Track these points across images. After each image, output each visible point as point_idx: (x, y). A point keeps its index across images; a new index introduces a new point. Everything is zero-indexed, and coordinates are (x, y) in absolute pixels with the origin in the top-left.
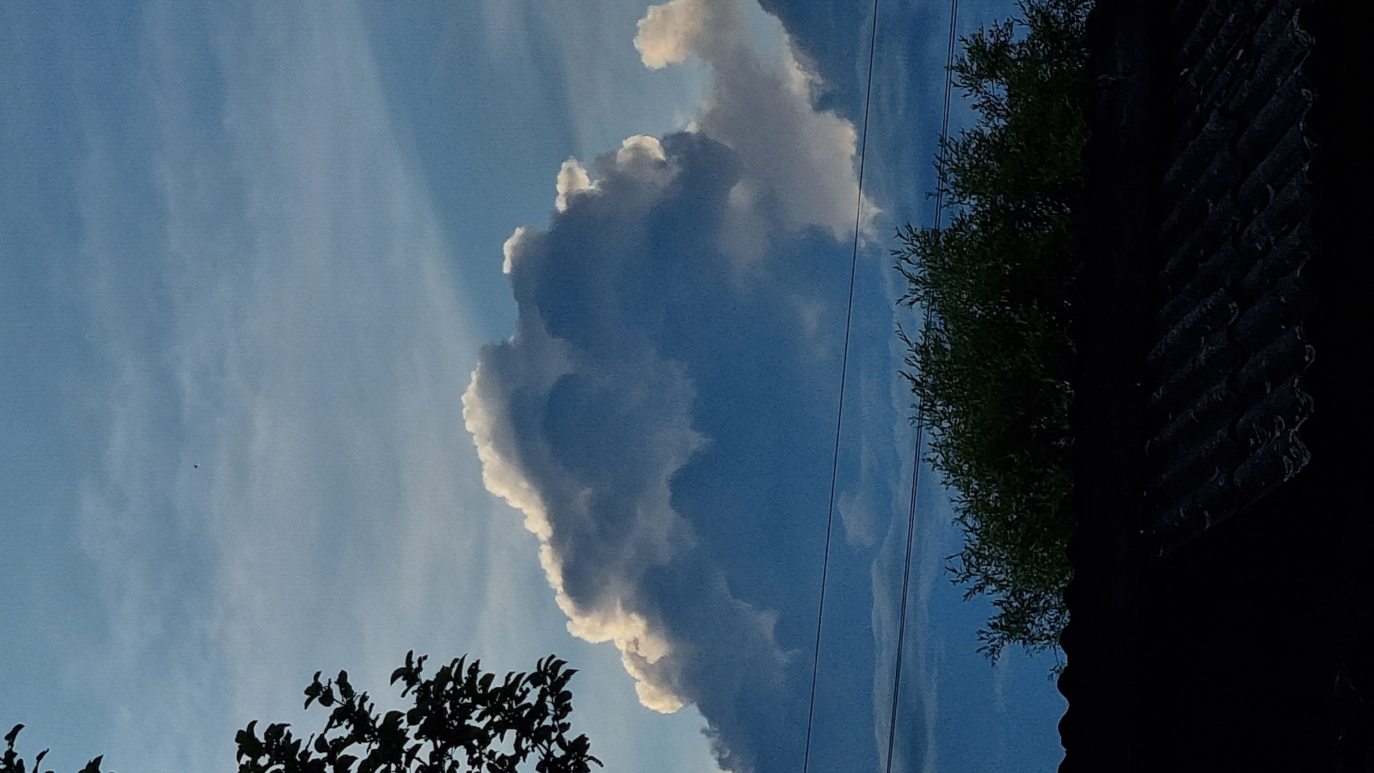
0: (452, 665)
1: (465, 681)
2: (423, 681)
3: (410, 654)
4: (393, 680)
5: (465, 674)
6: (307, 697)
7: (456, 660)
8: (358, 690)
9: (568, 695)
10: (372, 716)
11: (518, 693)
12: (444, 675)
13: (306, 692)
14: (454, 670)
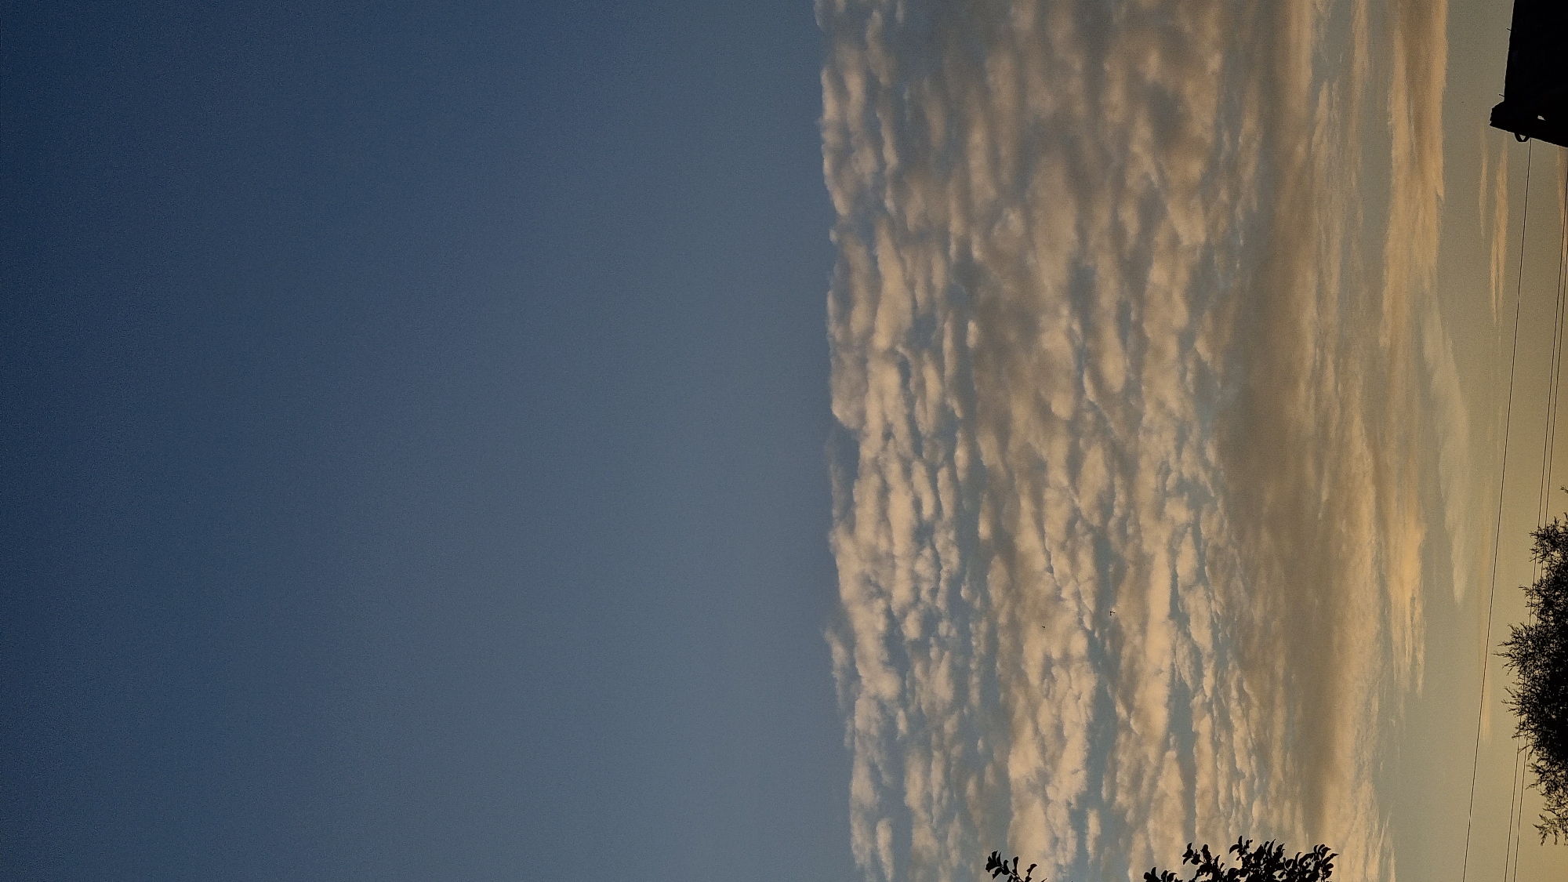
0: (1266, 846)
1: (1273, 854)
2: (1249, 853)
3: (1241, 838)
4: (1231, 851)
5: (1274, 850)
6: (1184, 858)
7: (1267, 843)
8: (1213, 857)
9: (1331, 866)
10: (1222, 870)
11: (1304, 864)
12: (1261, 850)
13: (1184, 856)
14: (1267, 848)
